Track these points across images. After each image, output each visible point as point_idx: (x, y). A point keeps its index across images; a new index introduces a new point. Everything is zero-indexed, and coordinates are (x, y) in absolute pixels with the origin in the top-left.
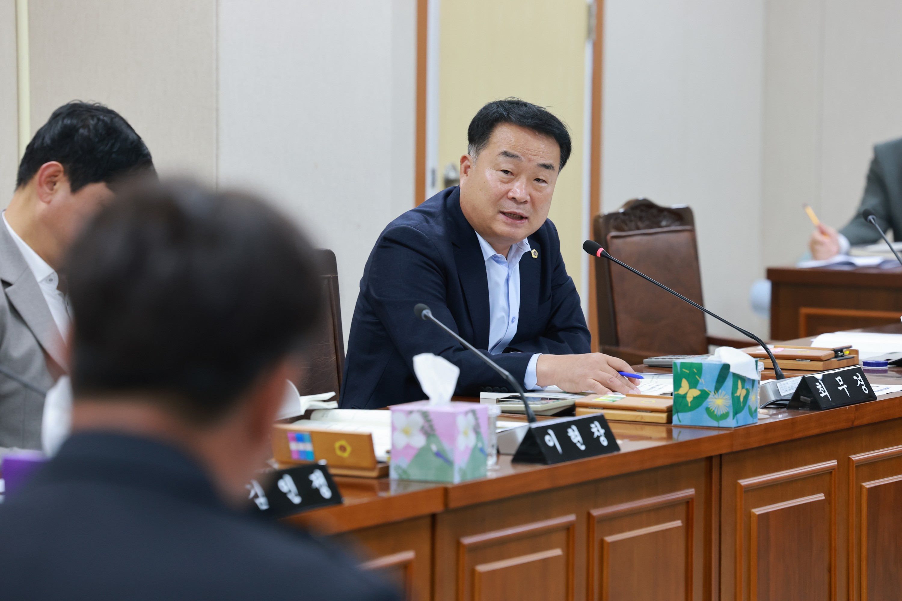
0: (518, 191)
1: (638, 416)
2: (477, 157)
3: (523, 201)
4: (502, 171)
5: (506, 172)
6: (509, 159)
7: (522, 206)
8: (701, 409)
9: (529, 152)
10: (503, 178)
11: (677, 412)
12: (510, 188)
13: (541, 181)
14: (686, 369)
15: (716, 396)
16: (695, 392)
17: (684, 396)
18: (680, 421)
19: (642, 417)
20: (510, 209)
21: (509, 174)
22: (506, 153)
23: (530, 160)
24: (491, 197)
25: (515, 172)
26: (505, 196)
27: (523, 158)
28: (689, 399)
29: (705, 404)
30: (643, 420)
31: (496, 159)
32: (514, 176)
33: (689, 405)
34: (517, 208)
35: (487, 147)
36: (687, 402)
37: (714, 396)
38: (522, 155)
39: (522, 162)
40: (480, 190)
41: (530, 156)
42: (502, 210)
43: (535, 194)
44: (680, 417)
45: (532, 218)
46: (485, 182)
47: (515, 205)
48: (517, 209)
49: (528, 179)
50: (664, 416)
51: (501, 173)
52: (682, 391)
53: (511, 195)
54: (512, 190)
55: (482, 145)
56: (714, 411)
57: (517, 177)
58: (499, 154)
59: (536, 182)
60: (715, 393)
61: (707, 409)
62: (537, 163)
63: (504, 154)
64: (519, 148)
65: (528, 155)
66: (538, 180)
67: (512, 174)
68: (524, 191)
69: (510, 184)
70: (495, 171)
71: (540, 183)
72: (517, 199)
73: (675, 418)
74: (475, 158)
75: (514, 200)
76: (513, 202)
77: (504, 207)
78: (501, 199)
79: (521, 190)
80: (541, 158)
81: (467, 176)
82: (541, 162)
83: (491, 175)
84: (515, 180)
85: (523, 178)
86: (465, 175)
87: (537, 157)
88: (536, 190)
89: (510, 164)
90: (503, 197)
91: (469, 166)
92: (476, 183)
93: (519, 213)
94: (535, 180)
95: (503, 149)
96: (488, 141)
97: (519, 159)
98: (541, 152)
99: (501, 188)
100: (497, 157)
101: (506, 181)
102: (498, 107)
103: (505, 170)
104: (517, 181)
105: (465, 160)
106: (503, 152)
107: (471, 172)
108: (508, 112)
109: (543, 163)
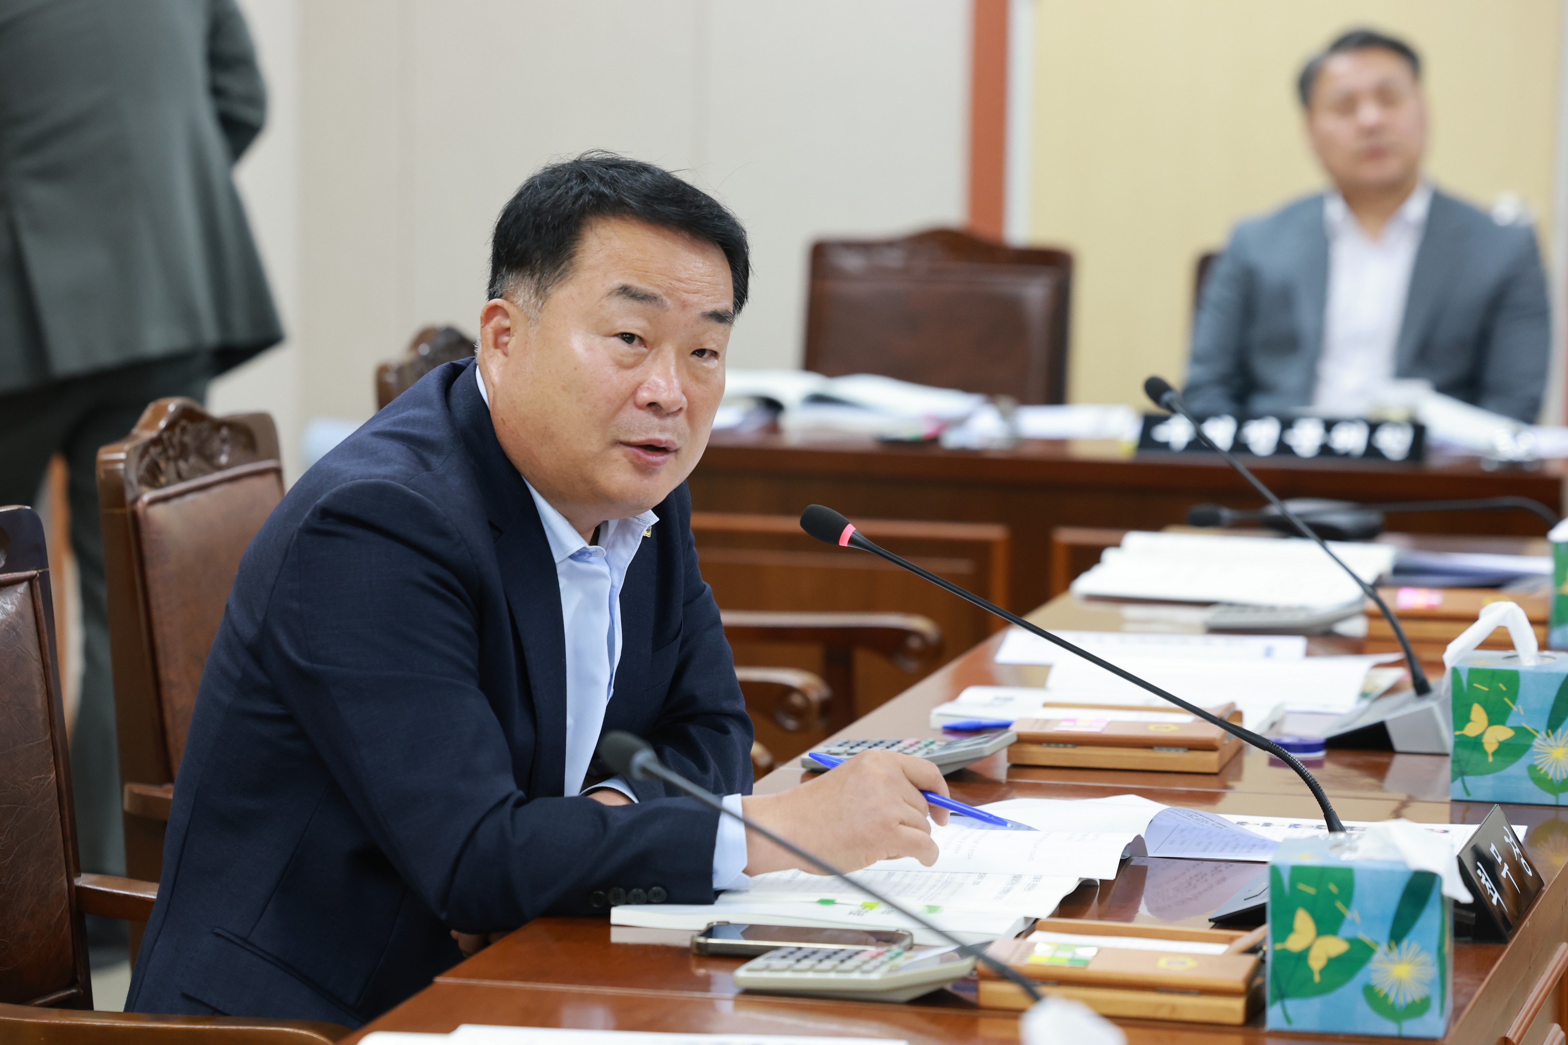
0: (662, 383)
1: (1160, 1006)
2: (543, 304)
3: (676, 409)
4: (616, 335)
5: (629, 338)
6: (636, 305)
7: (669, 422)
8: (1351, 991)
9: (683, 285)
10: (622, 355)
11: (1281, 996)
12: (638, 379)
13: (706, 355)
14: (1308, 883)
15: (1395, 955)
16: (1334, 946)
17: (1302, 956)
18: (1288, 1020)
19: (1174, 1008)
20: (644, 434)
21: (636, 342)
22: (626, 291)
23: (684, 305)
24: (595, 406)
25: (649, 338)
26: (630, 402)
27: (669, 302)
28: (1317, 962)
29: (1360, 979)
30: (1176, 1016)
31: (601, 306)
32: (645, 347)
33: (1317, 978)
34: (663, 430)
35: (571, 279)
36: (1311, 972)
37: (1386, 955)
38: (669, 295)
39: (668, 310)
40: (564, 388)
41: (685, 296)
42: (624, 438)
43: (697, 390)
44: (1290, 1012)
46: (576, 369)
47: (655, 420)
48: (660, 431)
49: (680, 353)
50: (1235, 1009)
51: (617, 342)
52: (1295, 943)
53: (645, 396)
54: (646, 385)
55: (557, 273)
56: (1386, 996)
57: (654, 351)
58: (610, 294)
59: (694, 359)
60: (1390, 947)
61: (1369, 991)
62: (700, 312)
63: (622, 294)
64: (659, 276)
65: (681, 292)
66: (700, 352)
67: (642, 341)
68: (676, 383)
69: (638, 370)
70: (598, 340)
71: (706, 360)
72: (663, 405)
73: (1274, 1017)
74: (536, 307)
75: (654, 408)
76: (651, 413)
77: (632, 429)
78: (620, 409)
79: (669, 382)
80: (708, 296)
81: (506, 354)
82: (710, 307)
83: (590, 349)
84: (649, 358)
85: (669, 352)
86: (499, 353)
87: (700, 295)
88: (697, 378)
89: (637, 316)
90: (624, 402)
91: (508, 329)
92: (550, 371)
93: (666, 442)
94: (694, 353)
95: (617, 281)
96: (571, 264)
97: (660, 303)
98: (707, 284)
99: (621, 380)
100: (603, 300)
101: (629, 360)
102: (583, 178)
103: (626, 334)
104: (654, 359)
105: (495, 316)
106: (621, 288)
107: (526, 343)
108: (614, 188)
109: (713, 310)
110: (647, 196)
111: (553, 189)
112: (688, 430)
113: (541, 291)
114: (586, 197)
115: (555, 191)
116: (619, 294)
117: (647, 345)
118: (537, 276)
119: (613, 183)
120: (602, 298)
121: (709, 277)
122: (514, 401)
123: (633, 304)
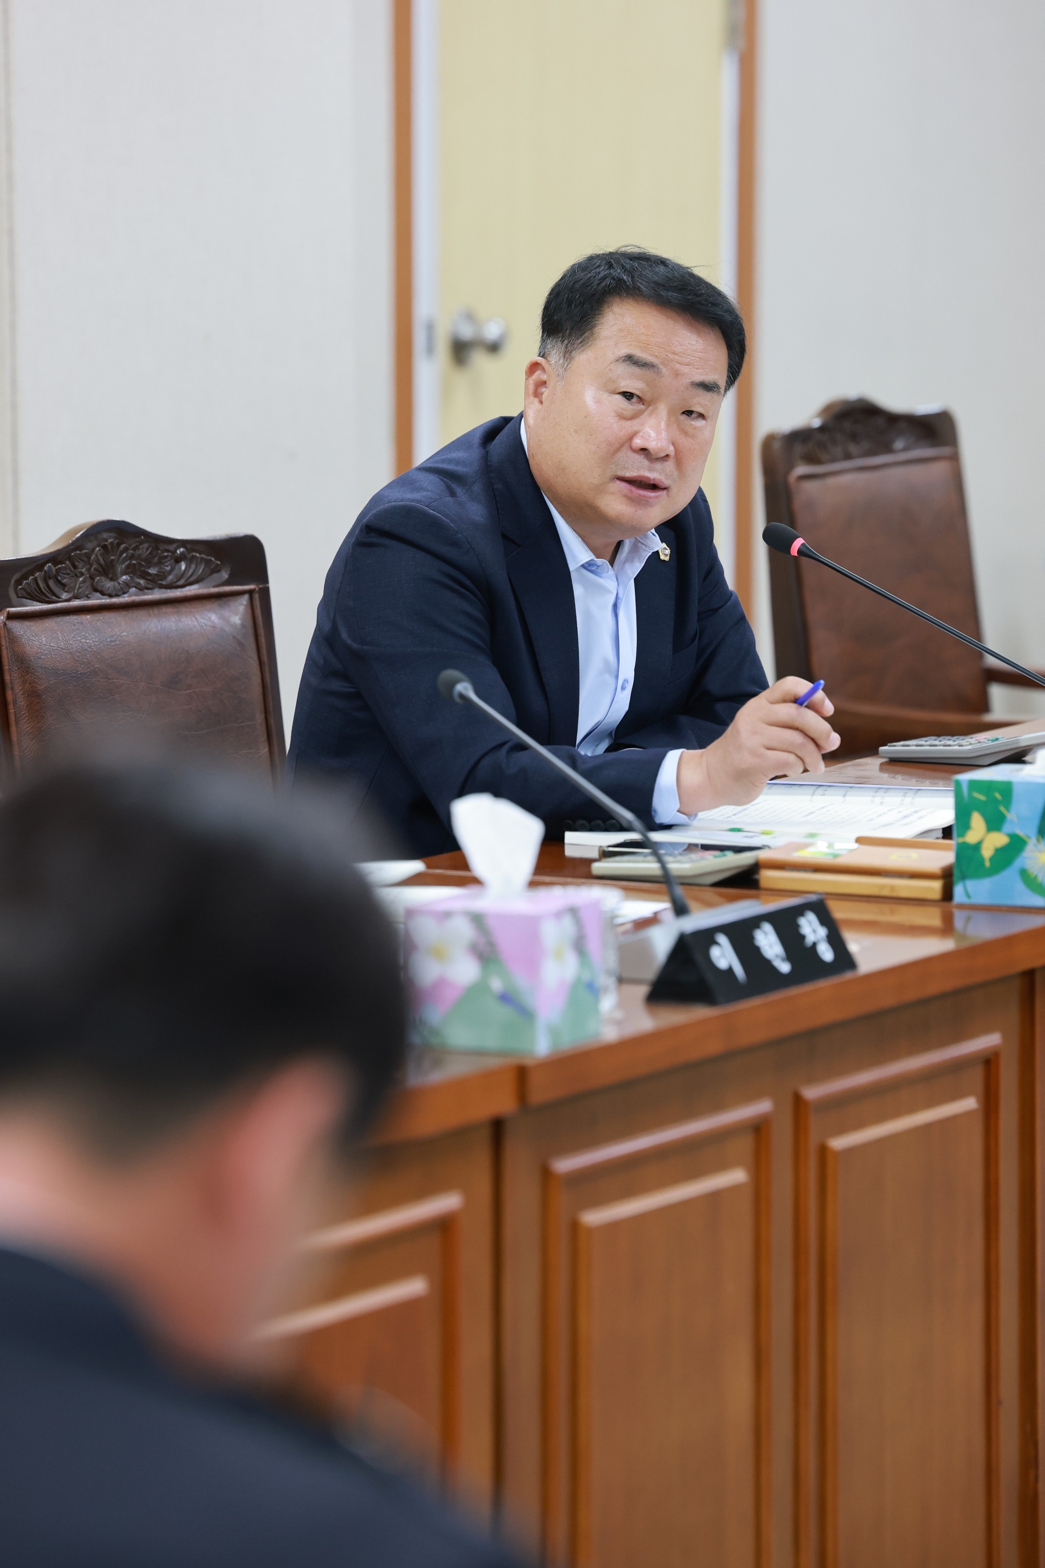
0: (653, 434)
1: (883, 887)
2: (568, 365)
3: (663, 455)
4: (620, 393)
5: (628, 396)
6: (637, 370)
7: (658, 466)
8: (1010, 874)
9: (677, 357)
10: (623, 409)
11: (964, 878)
12: (635, 428)
13: (694, 416)
14: (982, 794)
15: (1041, 846)
16: (999, 839)
17: (977, 847)
18: (968, 896)
19: (892, 888)
20: (636, 471)
21: (635, 400)
22: (630, 359)
23: (677, 374)
24: (598, 447)
25: (647, 397)
26: (627, 445)
27: (664, 370)
28: (987, 852)
29: (1018, 864)
30: (894, 894)
31: (611, 370)
32: (643, 404)
33: (987, 864)
34: (650, 470)
35: (591, 345)
36: (983, 857)
37: (1035, 846)
38: (663, 363)
39: (663, 376)
40: (576, 431)
41: (678, 366)
42: (620, 473)
43: (684, 442)
44: (969, 889)
45: (674, 490)
46: (586, 417)
47: (646, 462)
48: (649, 470)
49: (671, 412)
50: (936, 887)
51: (619, 397)
52: (972, 837)
53: (638, 442)
54: (641, 434)
55: (579, 341)
56: (1036, 877)
57: (650, 408)
58: (618, 360)
59: (684, 417)
60: (1038, 840)
61: (1024, 873)
62: (689, 381)
63: (627, 361)
64: (658, 348)
65: (675, 363)
66: (689, 413)
67: (641, 400)
68: (664, 434)
69: (635, 422)
70: (605, 396)
71: (694, 419)
72: (652, 451)
73: (959, 892)
74: (563, 367)
75: (645, 452)
76: (643, 456)
77: (626, 466)
78: (618, 450)
79: (658, 433)
80: (697, 369)
81: (541, 402)
82: (699, 378)
83: (598, 402)
84: (646, 413)
85: (662, 410)
86: (536, 401)
87: (690, 367)
88: (685, 433)
89: (638, 379)
90: (622, 445)
91: (545, 382)
92: (567, 417)
93: (654, 479)
94: (683, 413)
95: (624, 351)
96: (592, 334)
97: (656, 370)
98: (697, 359)
99: (620, 429)
100: (611, 365)
101: (628, 414)
102: (611, 266)
103: (627, 392)
104: (650, 415)
105: (536, 370)
106: (626, 357)
107: (554, 394)
108: (632, 275)
109: (702, 381)
110: (656, 283)
111: (586, 272)
112: (676, 473)
113: (568, 354)
114: (608, 281)
115: (587, 274)
116: (624, 361)
117: (645, 403)
118: (566, 342)
119: (631, 272)
120: (611, 363)
121: (700, 354)
122: (540, 440)
123: (635, 370)
